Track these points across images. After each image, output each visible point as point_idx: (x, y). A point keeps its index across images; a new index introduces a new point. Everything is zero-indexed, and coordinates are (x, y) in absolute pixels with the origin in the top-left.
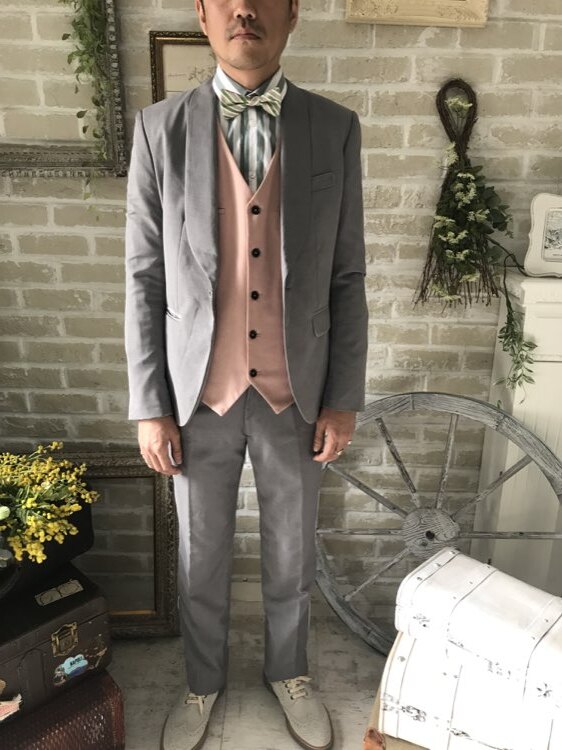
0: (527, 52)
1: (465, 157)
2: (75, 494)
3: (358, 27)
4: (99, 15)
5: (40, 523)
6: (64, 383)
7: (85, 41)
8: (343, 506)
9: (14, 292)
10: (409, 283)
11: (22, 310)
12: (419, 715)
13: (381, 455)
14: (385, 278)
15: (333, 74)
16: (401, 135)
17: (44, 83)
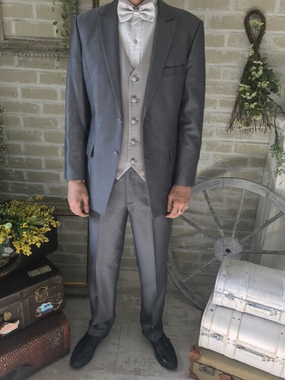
1: (258, 53)
2: (48, 222)
5: (29, 236)
6: (44, 167)
9: (19, 118)
10: (224, 120)
11: (22, 127)
12: (220, 338)
14: (212, 117)
15: (189, 5)
16: (224, 40)
17: (37, 6)
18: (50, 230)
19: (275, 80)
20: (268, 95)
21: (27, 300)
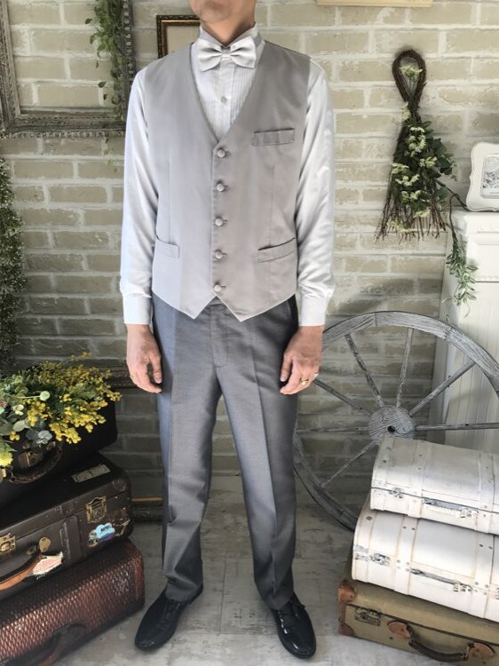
0: (467, 26)
1: (416, 115)
2: (102, 393)
5: (76, 414)
7: (105, 25)
9: (46, 234)
10: (371, 221)
11: (52, 249)
12: (385, 561)
14: (352, 218)
16: (363, 98)
17: (71, 60)
18: (106, 404)
19: (446, 156)
20: (438, 179)
21: (75, 518)
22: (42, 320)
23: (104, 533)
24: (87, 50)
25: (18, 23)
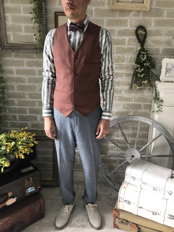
0: (161, 18)
1: (143, 48)
2: (32, 141)
3: (113, 11)
4: (40, 7)
5: (23, 148)
6: (28, 112)
7: (36, 14)
8: (108, 149)
9: (14, 85)
10: (127, 84)
11: (16, 91)
12: (129, 203)
13: (119, 134)
14: (120, 82)
15: (106, 24)
16: (125, 42)
17: (25, 26)
18: (33, 145)
19: (153, 62)
20: (151, 70)
21: (21, 185)
22: (12, 115)
23: (31, 190)
24: (30, 23)
25: (7, 13)
